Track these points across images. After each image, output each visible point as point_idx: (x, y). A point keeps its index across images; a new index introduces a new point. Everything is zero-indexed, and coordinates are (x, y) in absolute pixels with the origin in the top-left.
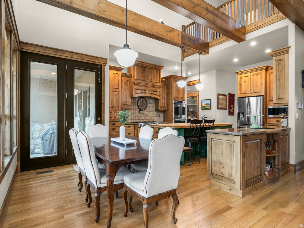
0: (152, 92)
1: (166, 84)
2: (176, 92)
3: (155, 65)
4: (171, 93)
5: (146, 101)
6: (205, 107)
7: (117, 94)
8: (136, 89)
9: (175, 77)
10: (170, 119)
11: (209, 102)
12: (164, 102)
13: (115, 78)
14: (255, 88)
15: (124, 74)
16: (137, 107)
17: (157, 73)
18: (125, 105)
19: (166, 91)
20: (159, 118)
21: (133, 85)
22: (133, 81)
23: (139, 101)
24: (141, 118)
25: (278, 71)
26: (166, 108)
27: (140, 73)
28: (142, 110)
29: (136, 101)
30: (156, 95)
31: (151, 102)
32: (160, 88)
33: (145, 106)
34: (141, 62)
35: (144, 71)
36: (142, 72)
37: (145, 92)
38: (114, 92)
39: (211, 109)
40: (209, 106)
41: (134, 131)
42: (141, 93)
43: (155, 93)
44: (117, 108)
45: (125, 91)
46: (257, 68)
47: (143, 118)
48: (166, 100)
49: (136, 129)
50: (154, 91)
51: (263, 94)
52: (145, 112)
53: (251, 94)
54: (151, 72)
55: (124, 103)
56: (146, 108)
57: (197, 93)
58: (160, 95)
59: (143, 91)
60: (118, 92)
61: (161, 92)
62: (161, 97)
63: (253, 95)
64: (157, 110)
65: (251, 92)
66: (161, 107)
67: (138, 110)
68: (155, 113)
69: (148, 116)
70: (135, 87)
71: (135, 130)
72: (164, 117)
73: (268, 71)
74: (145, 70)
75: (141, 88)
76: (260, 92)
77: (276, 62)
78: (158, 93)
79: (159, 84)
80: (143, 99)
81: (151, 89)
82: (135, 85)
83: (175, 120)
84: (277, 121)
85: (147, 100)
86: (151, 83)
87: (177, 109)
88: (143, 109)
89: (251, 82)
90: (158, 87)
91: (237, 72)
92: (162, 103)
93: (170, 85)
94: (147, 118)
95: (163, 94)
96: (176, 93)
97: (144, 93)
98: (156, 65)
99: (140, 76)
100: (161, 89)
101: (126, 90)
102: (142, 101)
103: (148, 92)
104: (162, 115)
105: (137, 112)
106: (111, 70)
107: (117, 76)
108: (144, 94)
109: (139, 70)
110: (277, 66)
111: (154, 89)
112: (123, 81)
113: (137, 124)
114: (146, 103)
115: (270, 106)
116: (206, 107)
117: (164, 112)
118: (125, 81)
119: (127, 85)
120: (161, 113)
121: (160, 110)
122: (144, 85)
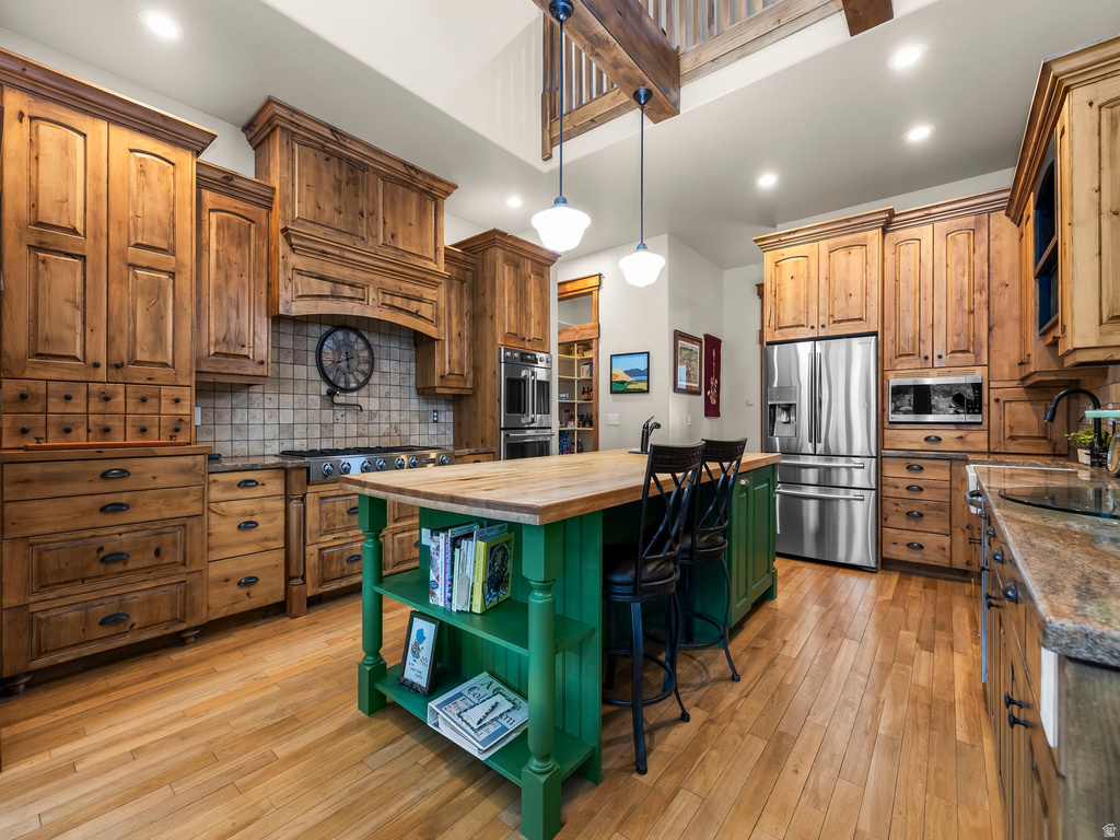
0: (398, 302)
1: (468, 274)
2: (512, 310)
3: (412, 168)
4: (489, 313)
5: (369, 346)
6: (623, 382)
7: (159, 285)
8: (300, 272)
9: (509, 241)
10: (488, 433)
11: (640, 363)
12: (456, 355)
13: (145, 184)
14: (840, 304)
15: (219, 176)
16: (315, 374)
17: (422, 210)
18: (227, 355)
19: (466, 304)
20: (433, 429)
21: (283, 248)
22: (281, 226)
23: (329, 342)
24: (338, 431)
25: (1105, 163)
26: (465, 381)
27: (327, 187)
28: (346, 390)
29: (313, 344)
30: (416, 315)
31: (396, 352)
32: (435, 285)
33: (363, 373)
34: (334, 130)
35: (351, 187)
36: (338, 189)
37: (359, 293)
38: (135, 266)
39: (647, 391)
40: (641, 381)
41: (280, 505)
42: (335, 296)
43: (414, 306)
44: (158, 371)
45: (227, 278)
46: (848, 220)
47: (353, 429)
48: (469, 346)
49: (297, 491)
50: (407, 297)
51: (874, 326)
52: (363, 402)
53: (823, 326)
54: (392, 200)
55: (217, 343)
56: (366, 382)
57: (592, 328)
58: (438, 318)
59: (347, 291)
60: (172, 275)
61: (442, 303)
62: (442, 328)
63: (831, 334)
64: (425, 392)
65: (823, 320)
66: (442, 377)
67: (325, 388)
68: (415, 404)
69: (376, 420)
70: (295, 260)
71: (287, 498)
72: (458, 425)
73: (888, 236)
74: (354, 181)
75: (333, 270)
76: (861, 319)
77: (1096, 113)
78: (426, 310)
79: (431, 265)
80: (353, 337)
81: (389, 283)
82: (293, 250)
83: (507, 436)
84: (927, 439)
85: (374, 340)
86: (389, 254)
87: (516, 388)
88: (353, 385)
89: (822, 280)
90: (426, 278)
91: (763, 239)
92: (449, 358)
93: (485, 278)
94: (374, 429)
95: (454, 320)
96: (513, 316)
97: (351, 298)
98: (418, 171)
99: (328, 208)
100: (442, 290)
101: (235, 273)
102: (348, 344)
103: (372, 295)
104: (447, 416)
105: (317, 399)
106: (110, 121)
107: (163, 171)
108: (350, 304)
109: (318, 169)
110: (1099, 134)
111: (409, 287)
112: (214, 216)
113: (299, 468)
114: (365, 354)
115: (897, 376)
116: (630, 383)
117: (457, 401)
118: (229, 220)
119: (239, 245)
120: (442, 407)
121: (438, 391)
122: (347, 255)
